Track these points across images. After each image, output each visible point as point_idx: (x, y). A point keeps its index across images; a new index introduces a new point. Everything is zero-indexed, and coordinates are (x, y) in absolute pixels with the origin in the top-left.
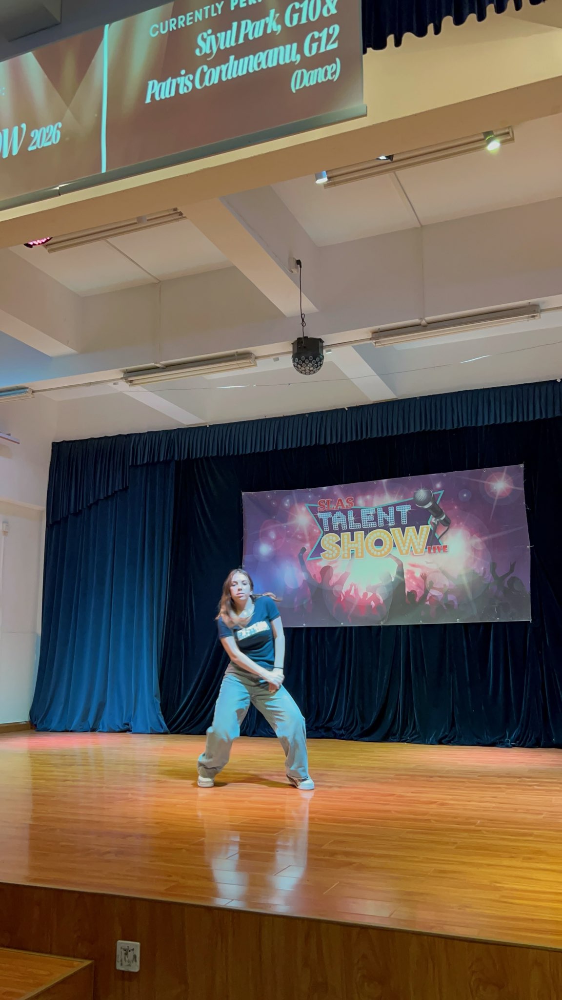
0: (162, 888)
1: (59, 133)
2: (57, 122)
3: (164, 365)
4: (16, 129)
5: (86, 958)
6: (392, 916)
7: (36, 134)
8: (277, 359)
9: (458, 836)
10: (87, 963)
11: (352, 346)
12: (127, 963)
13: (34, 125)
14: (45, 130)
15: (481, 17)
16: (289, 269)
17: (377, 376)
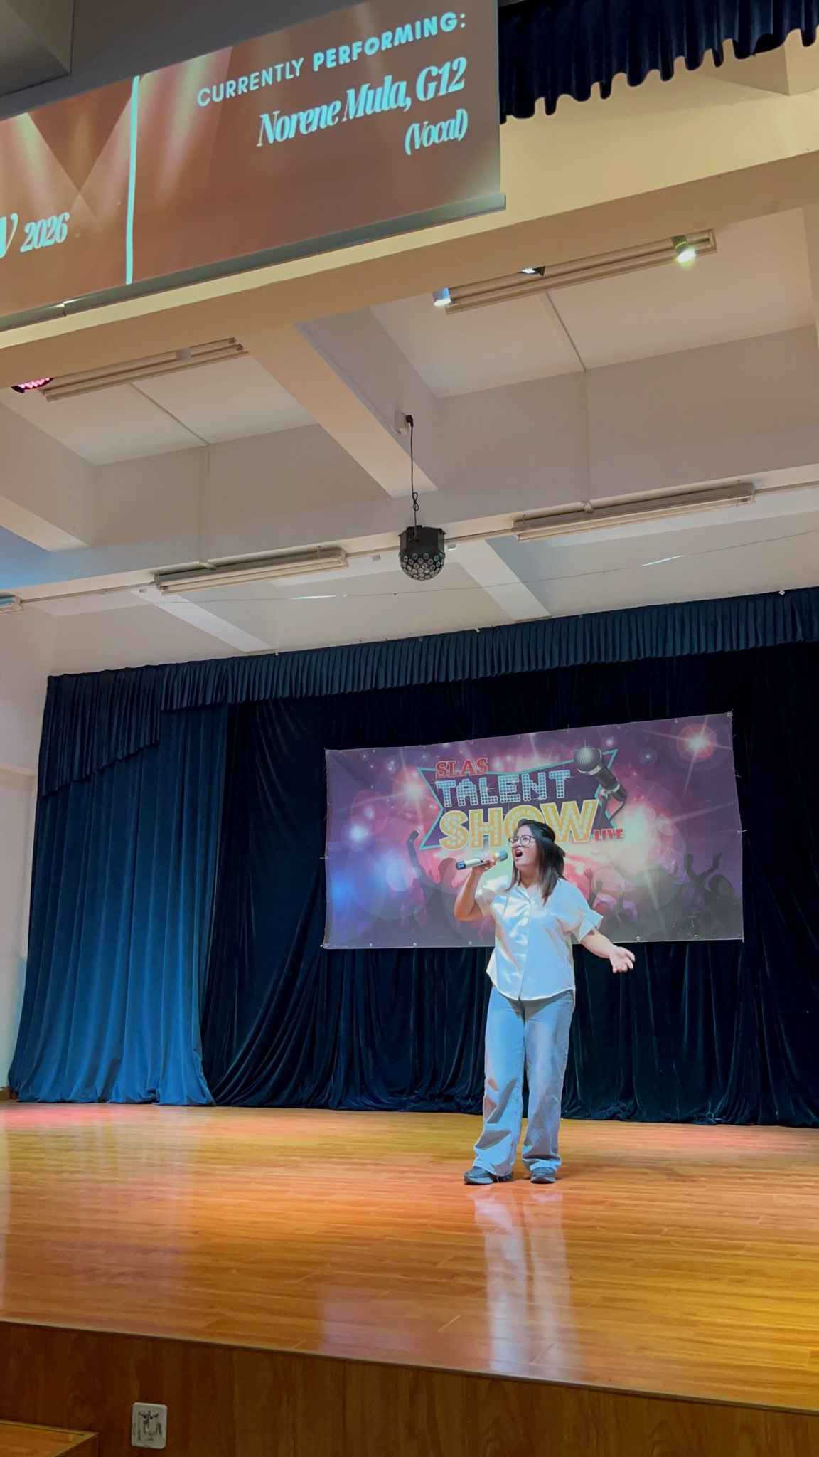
0: (202, 1324)
1: (65, 227)
2: (63, 212)
3: (214, 565)
4: (3, 221)
5: (86, 1429)
8: (379, 558)
9: (638, 1249)
10: (89, 1435)
11: (486, 540)
12: (149, 1437)
13: (29, 216)
14: (44, 223)
15: (667, 74)
16: (395, 430)
17: (522, 584)
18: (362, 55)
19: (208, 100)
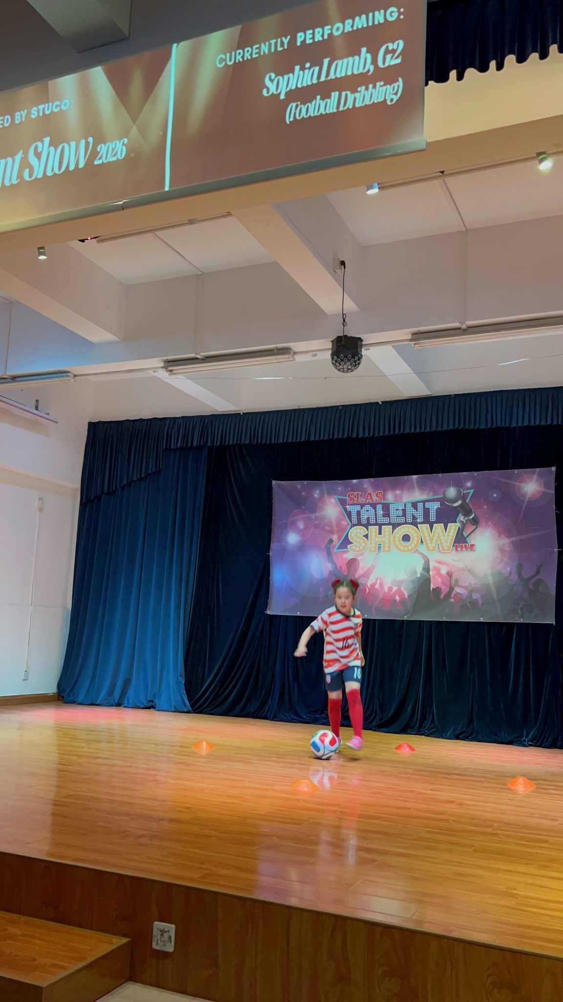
0: (196, 875)
1: (124, 148)
2: (123, 138)
3: (205, 357)
4: (83, 142)
5: (124, 936)
6: (413, 917)
7: (102, 149)
8: (316, 355)
9: (476, 838)
10: (125, 940)
11: (392, 346)
12: (164, 944)
13: (100, 139)
14: (111, 145)
16: (333, 270)
17: (414, 374)
18: (331, 35)
19: (224, 63)
